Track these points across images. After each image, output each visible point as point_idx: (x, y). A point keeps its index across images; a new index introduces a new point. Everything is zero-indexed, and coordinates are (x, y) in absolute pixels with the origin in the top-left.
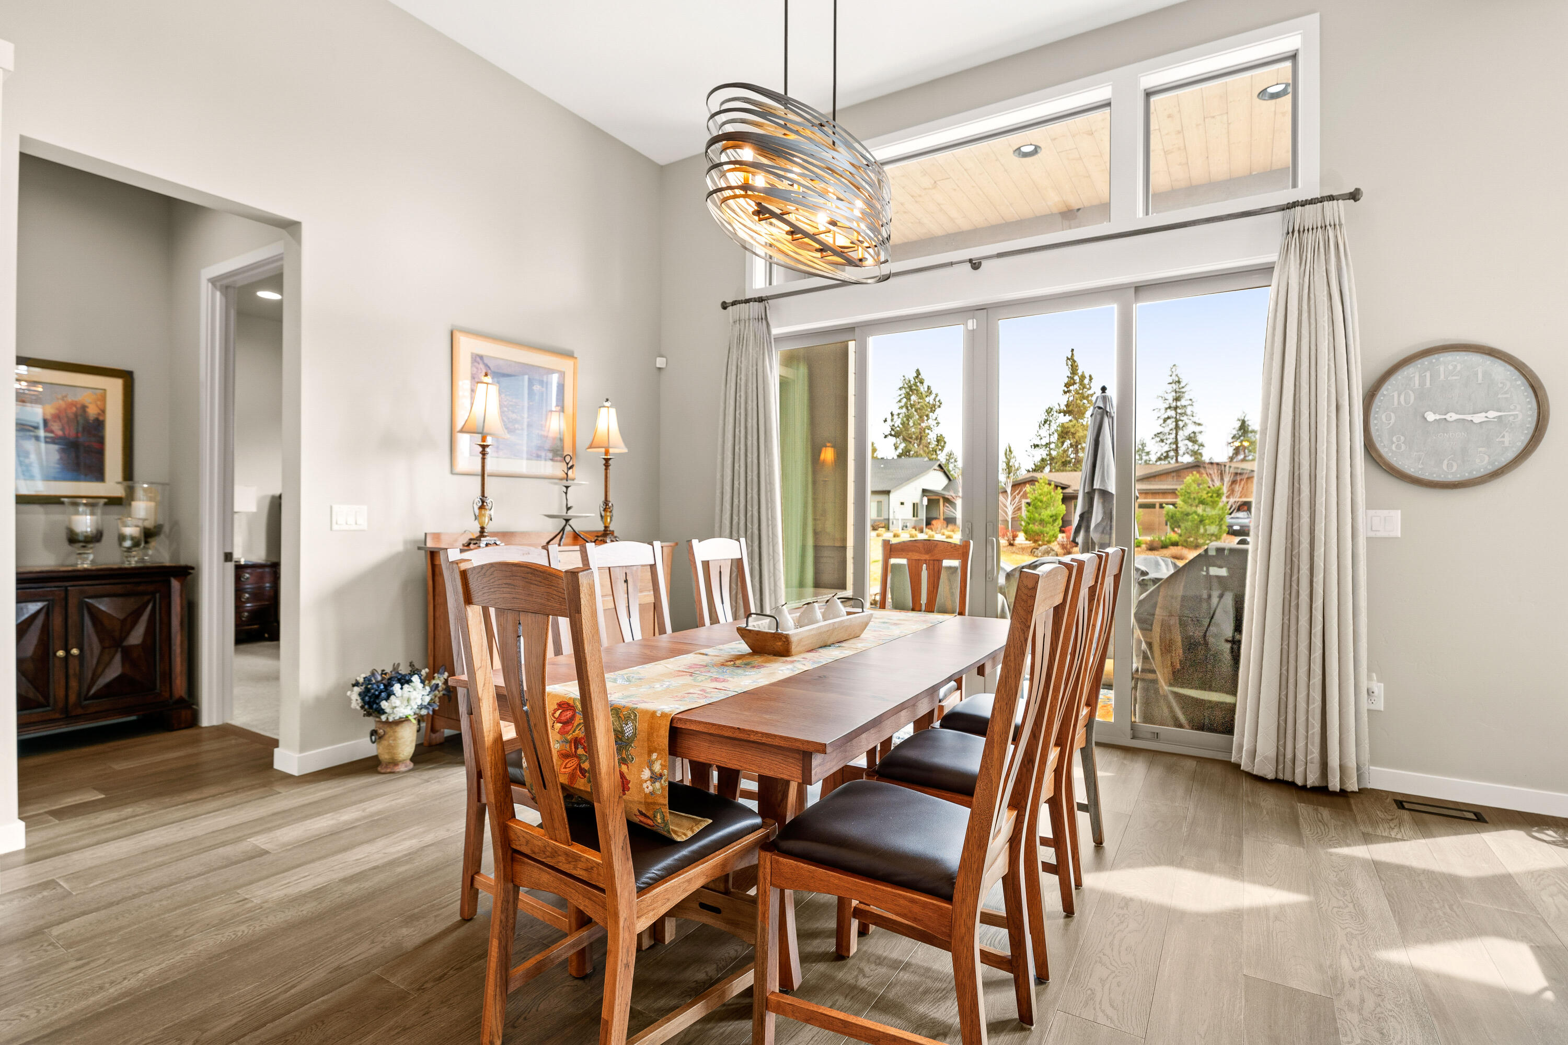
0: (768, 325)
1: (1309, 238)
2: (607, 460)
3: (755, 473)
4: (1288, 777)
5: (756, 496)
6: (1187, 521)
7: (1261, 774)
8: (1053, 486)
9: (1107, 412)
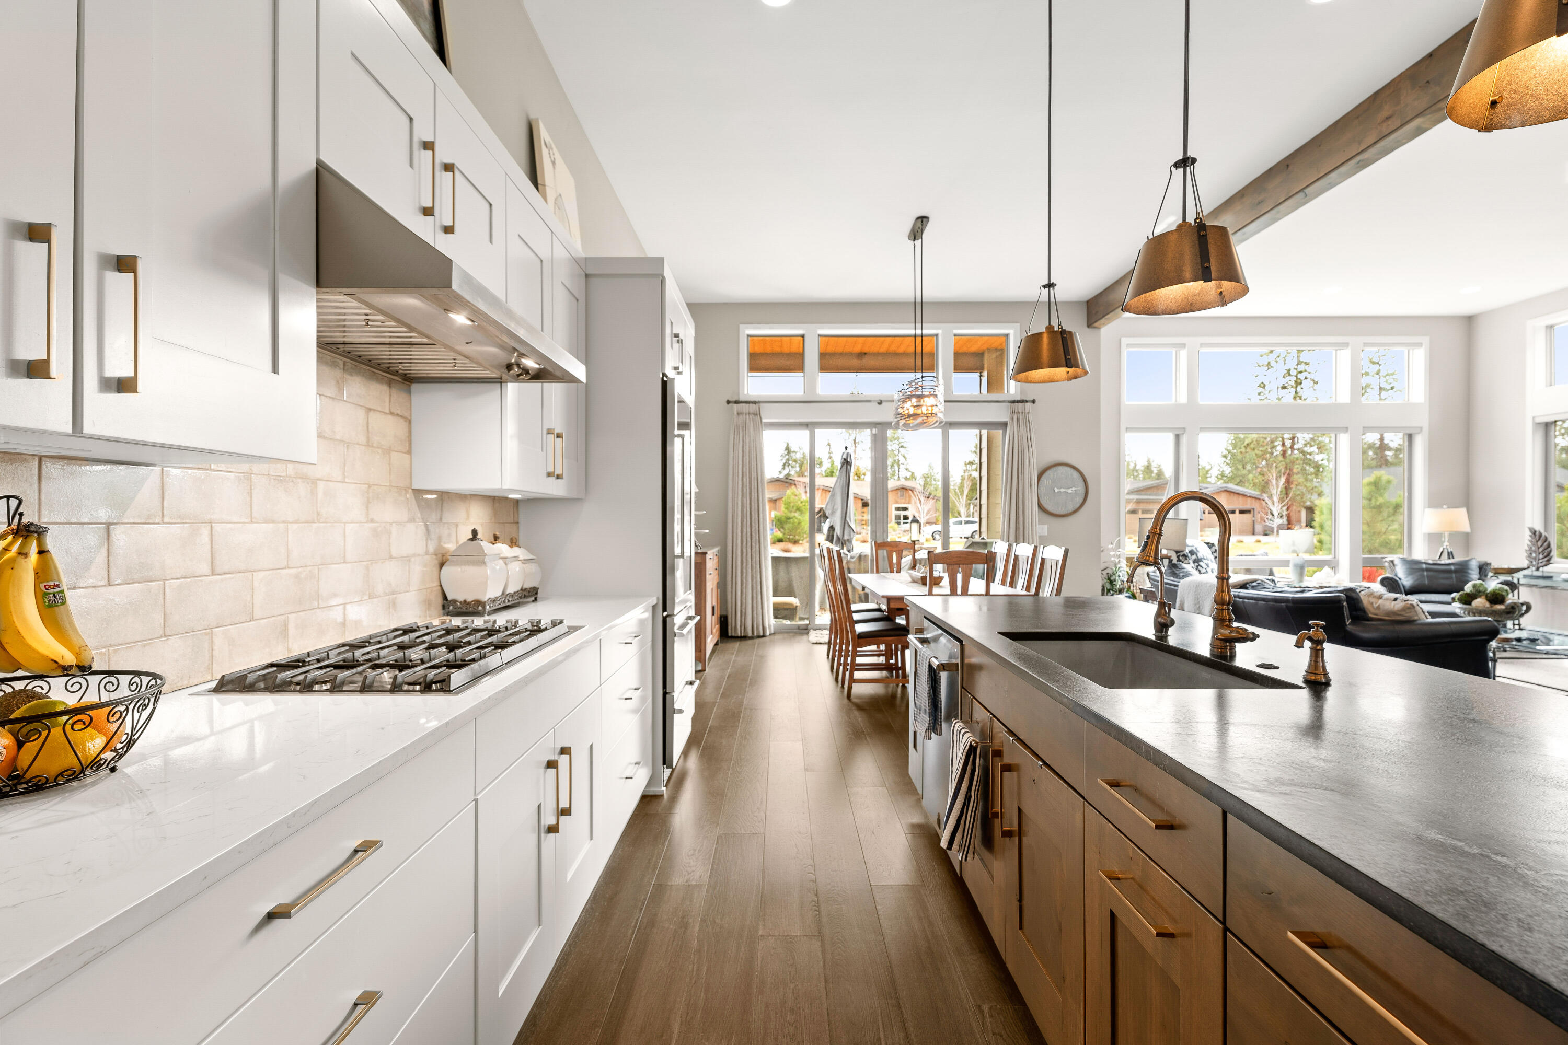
0: (760, 417)
1: (1020, 416)
6: (790, 523)
9: (848, 462)
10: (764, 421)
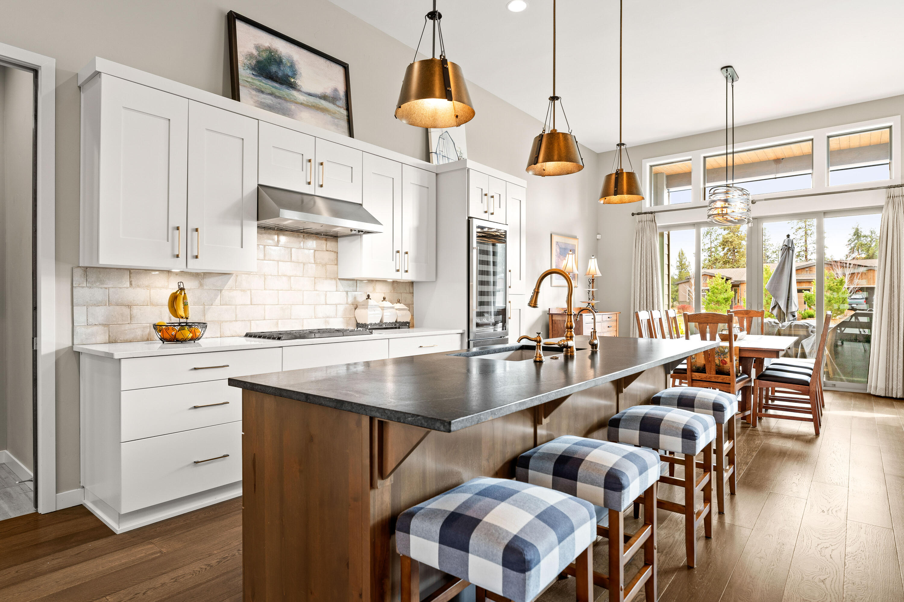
0: (655, 223)
1: (897, 200)
2: (593, 280)
3: (651, 284)
4: (890, 395)
5: (651, 293)
7: (879, 394)
8: (725, 279)
10: (658, 225)
